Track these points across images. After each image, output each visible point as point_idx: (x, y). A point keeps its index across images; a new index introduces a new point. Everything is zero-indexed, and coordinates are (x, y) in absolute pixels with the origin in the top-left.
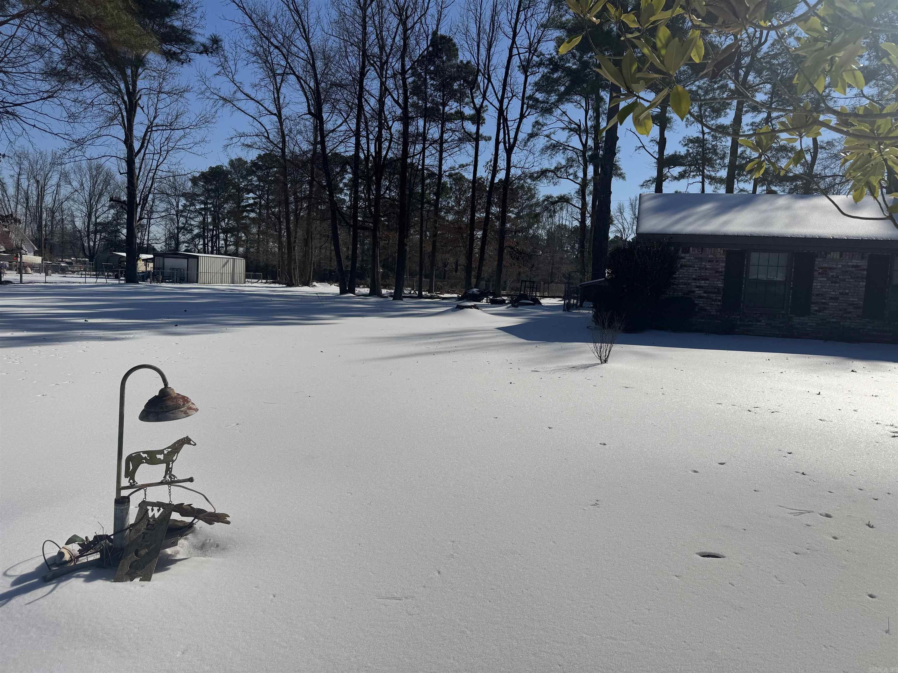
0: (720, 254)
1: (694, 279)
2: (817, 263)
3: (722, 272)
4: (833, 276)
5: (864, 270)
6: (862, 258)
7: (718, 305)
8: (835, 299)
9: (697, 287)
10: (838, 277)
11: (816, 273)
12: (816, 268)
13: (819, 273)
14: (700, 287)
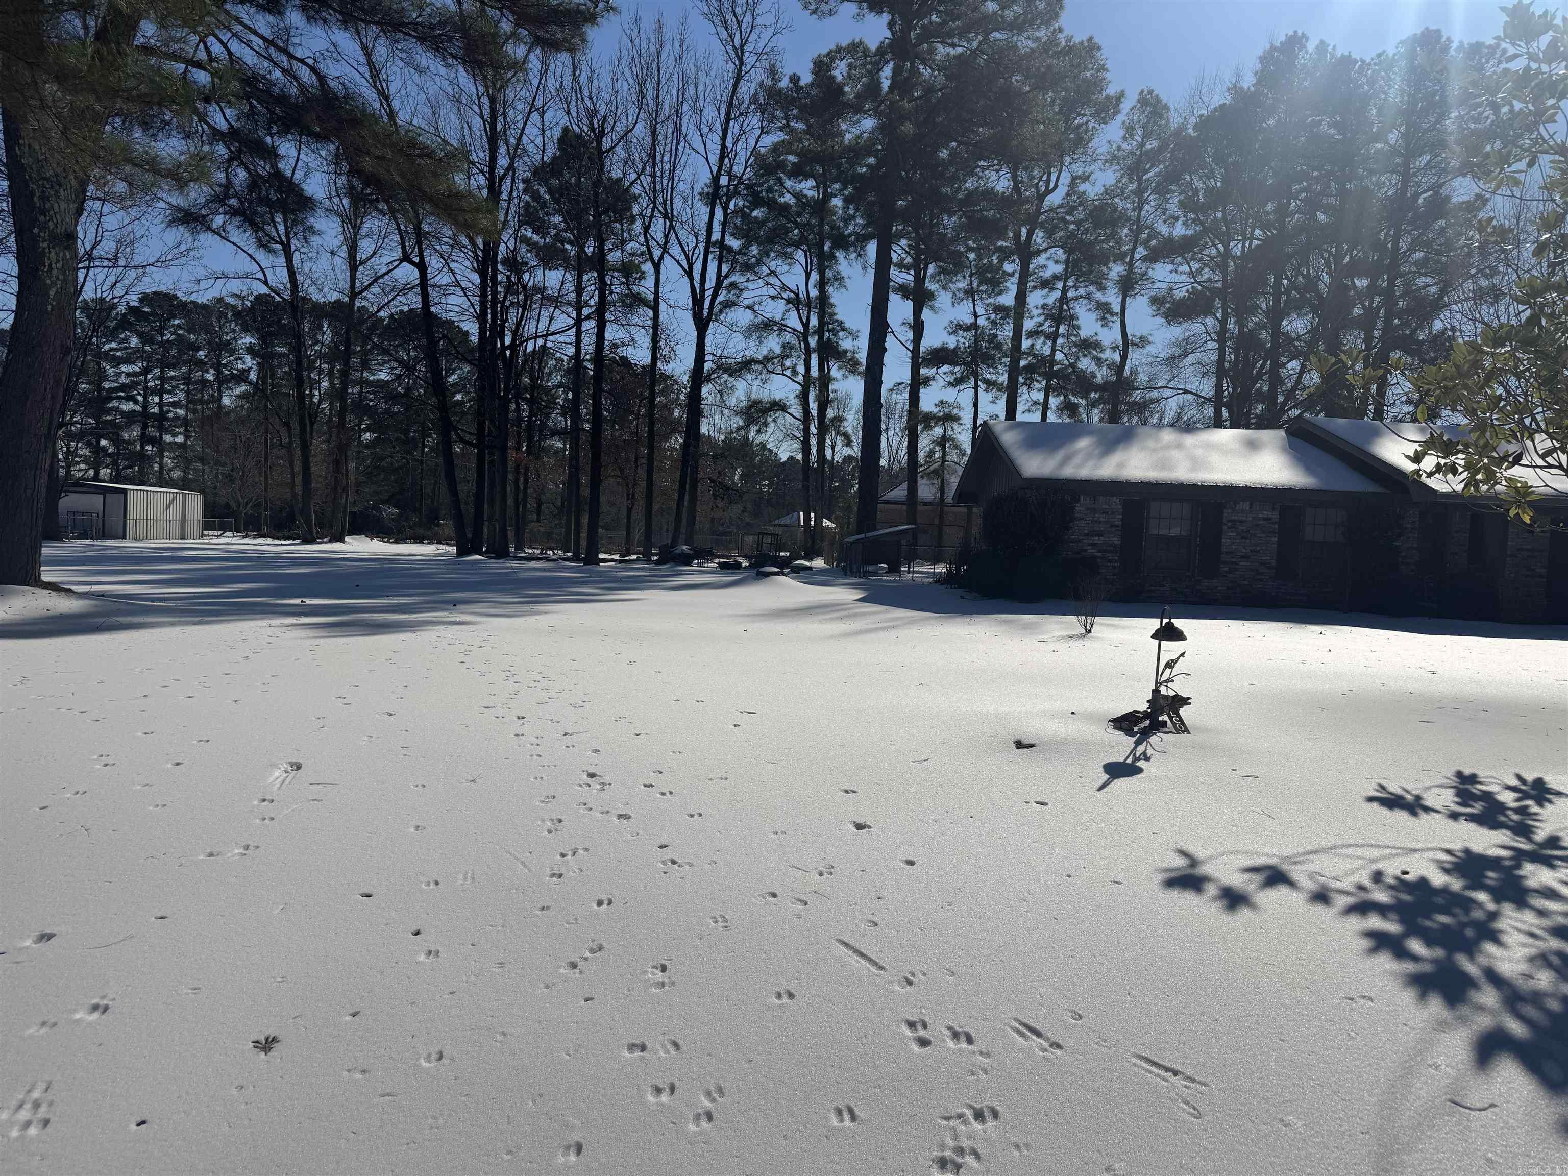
0: (1116, 502)
1: (1087, 535)
2: (1225, 514)
3: (1118, 526)
4: (1242, 531)
5: (1275, 523)
6: (1274, 509)
7: (1114, 568)
8: (1245, 557)
9: (1090, 544)
10: (1248, 531)
11: (1225, 528)
12: (1224, 521)
13: (1229, 528)
14: (1093, 545)
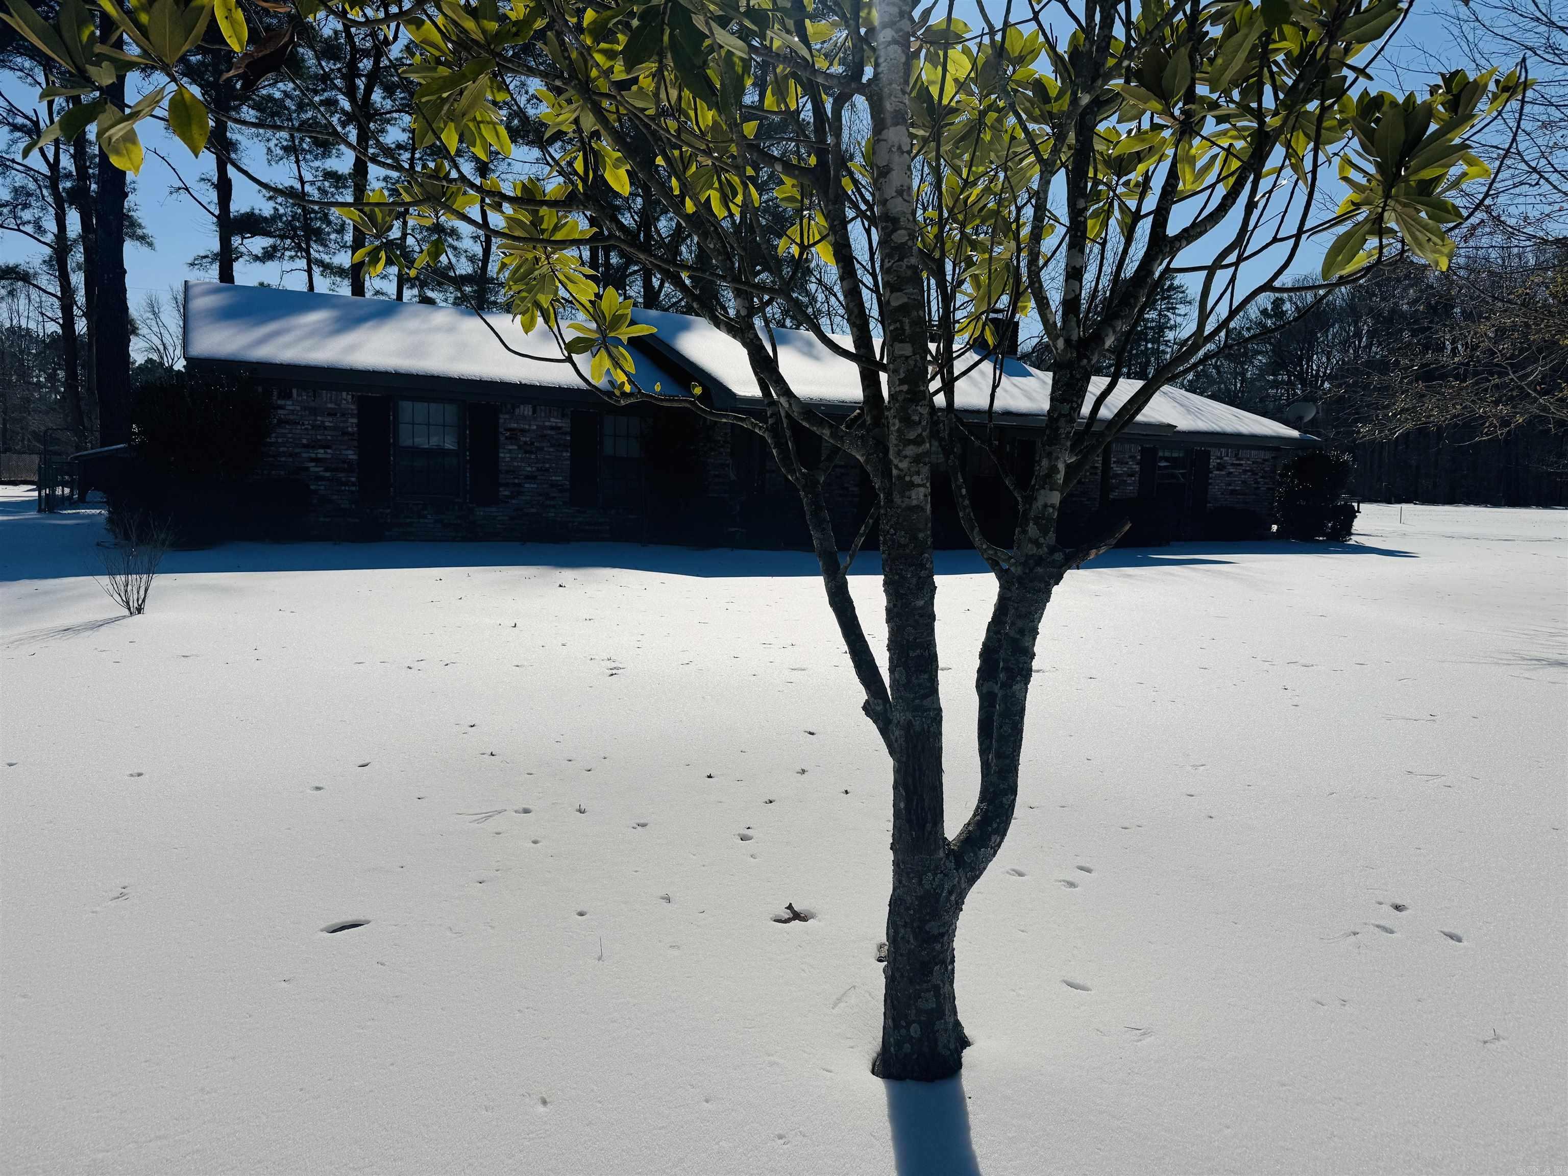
0: (347, 400)
1: (305, 446)
2: (501, 421)
3: (352, 434)
4: (525, 443)
5: (565, 434)
6: (564, 415)
7: (352, 492)
8: (531, 478)
9: (312, 460)
10: (532, 443)
11: (502, 438)
12: (501, 430)
13: (507, 438)
14: (317, 460)
